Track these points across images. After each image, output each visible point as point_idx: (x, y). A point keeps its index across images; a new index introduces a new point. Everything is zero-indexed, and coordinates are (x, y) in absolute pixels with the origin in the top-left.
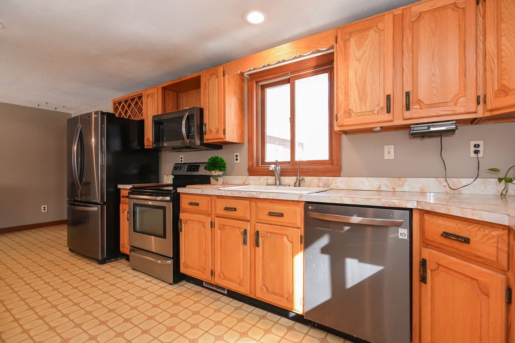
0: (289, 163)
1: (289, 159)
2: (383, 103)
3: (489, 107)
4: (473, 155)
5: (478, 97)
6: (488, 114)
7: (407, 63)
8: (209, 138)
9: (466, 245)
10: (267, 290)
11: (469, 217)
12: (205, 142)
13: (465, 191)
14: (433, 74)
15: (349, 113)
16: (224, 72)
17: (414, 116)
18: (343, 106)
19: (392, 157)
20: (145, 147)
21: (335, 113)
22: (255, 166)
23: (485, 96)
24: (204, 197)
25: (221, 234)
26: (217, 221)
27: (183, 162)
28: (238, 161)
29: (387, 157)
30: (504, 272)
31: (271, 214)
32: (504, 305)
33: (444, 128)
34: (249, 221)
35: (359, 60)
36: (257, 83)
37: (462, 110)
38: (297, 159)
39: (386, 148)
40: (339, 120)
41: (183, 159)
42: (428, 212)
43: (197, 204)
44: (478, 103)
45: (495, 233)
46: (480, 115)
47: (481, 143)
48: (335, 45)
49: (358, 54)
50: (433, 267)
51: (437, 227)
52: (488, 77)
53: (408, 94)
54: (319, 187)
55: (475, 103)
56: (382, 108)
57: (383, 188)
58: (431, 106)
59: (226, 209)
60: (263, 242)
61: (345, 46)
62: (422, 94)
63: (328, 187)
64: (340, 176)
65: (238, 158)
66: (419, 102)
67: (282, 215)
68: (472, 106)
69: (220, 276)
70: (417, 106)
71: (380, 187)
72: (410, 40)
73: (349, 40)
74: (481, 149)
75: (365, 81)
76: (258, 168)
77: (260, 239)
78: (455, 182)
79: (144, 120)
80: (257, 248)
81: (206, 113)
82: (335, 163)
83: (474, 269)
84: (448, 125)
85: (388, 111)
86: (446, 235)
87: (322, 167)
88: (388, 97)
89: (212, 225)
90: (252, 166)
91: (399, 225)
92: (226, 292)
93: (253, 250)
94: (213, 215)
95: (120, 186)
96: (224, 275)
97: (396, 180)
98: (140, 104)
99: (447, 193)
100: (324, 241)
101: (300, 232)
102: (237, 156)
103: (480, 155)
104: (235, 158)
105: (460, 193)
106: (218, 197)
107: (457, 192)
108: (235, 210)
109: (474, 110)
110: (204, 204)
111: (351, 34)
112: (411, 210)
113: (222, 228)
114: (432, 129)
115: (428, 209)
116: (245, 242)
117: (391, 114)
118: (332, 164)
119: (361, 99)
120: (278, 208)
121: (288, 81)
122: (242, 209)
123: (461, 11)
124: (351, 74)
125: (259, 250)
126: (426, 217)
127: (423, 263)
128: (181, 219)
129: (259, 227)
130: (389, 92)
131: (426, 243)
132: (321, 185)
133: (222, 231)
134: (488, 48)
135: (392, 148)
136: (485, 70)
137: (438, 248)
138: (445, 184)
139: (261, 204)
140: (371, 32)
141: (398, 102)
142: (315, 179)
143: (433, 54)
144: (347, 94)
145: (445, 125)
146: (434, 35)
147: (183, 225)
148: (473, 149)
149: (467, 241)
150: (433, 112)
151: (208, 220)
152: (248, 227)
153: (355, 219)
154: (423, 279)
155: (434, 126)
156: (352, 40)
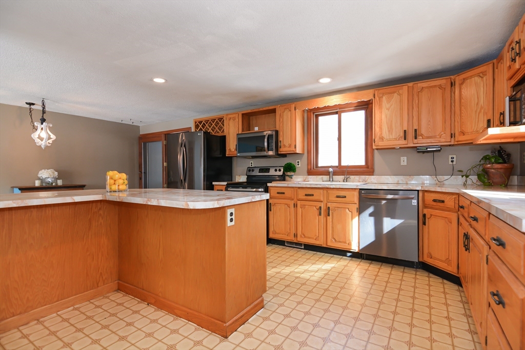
0: (337, 167)
1: (337, 165)
2: (402, 134)
3: (457, 140)
4: (450, 163)
5: (452, 134)
6: (456, 143)
7: (415, 113)
8: (283, 150)
9: (443, 203)
10: (335, 240)
11: (444, 191)
12: (279, 153)
13: (446, 182)
14: (429, 121)
15: (382, 139)
16: (295, 108)
17: (419, 142)
18: (379, 135)
19: (405, 164)
20: (227, 156)
21: (373, 138)
22: (312, 169)
23: (455, 134)
24: (289, 189)
25: (302, 211)
26: (299, 203)
27: (253, 166)
28: (300, 166)
29: (402, 164)
30: (457, 212)
31: (338, 197)
32: (457, 225)
33: (435, 149)
34: (322, 202)
35: (388, 109)
36: (313, 113)
37: (444, 140)
38: (343, 164)
39: (402, 158)
40: (376, 143)
41: (252, 164)
42: (426, 191)
43: (284, 193)
44: (452, 137)
45: (454, 197)
46: (452, 143)
47: (455, 156)
48: (373, 99)
49: (388, 106)
50: (429, 217)
51: (430, 198)
52: (456, 125)
53: (416, 130)
54: (359, 182)
55: (450, 137)
56: (402, 137)
57: (400, 182)
58: (428, 138)
59: (306, 195)
60: (333, 213)
61: (380, 100)
62: (423, 131)
63: (366, 182)
64: (373, 175)
65: (300, 163)
66: (422, 135)
67: (345, 197)
68: (449, 139)
69: (301, 236)
70: (421, 137)
71: (398, 181)
72: (417, 102)
73: (382, 97)
74: (455, 160)
75: (392, 121)
76: (314, 170)
77: (330, 211)
78: (440, 178)
79: (225, 136)
80: (328, 217)
81: (281, 134)
82: (370, 167)
83: (446, 214)
84: (437, 148)
85: (405, 139)
86: (435, 201)
87: (362, 169)
88: (405, 131)
89: (295, 206)
90: (311, 169)
91: (412, 198)
92: (303, 247)
93: (325, 219)
94: (295, 199)
95: (214, 183)
96: (304, 235)
97: (408, 177)
98: (220, 124)
99: (437, 184)
100: (371, 210)
101: (357, 206)
102: (298, 162)
103: (454, 163)
104: (297, 163)
105: (444, 184)
106: (299, 188)
107: (442, 183)
108: (313, 195)
109: (450, 141)
110: (288, 193)
111: (383, 94)
112: (418, 191)
113: (303, 206)
114: (428, 150)
115: (426, 189)
116: (320, 214)
117: (406, 141)
118: (368, 167)
119: (389, 131)
120: (342, 193)
121: (336, 113)
122: (318, 195)
123: (443, 89)
124: (383, 116)
125: (330, 218)
126: (426, 194)
127: (424, 216)
128: (270, 203)
129: (329, 205)
130: (406, 129)
131: (425, 206)
132: (361, 180)
133: (303, 209)
134: (456, 111)
135: (405, 158)
136: (455, 121)
137: (431, 208)
138: (436, 179)
139: (330, 191)
140: (396, 94)
141: (411, 135)
142: (357, 177)
143: (429, 110)
144: (381, 128)
145: (435, 148)
146: (429, 100)
147: (272, 207)
148: (450, 160)
149: (443, 202)
150: (428, 140)
151: (292, 203)
152: (322, 205)
153: (390, 197)
154: (424, 223)
155: (430, 148)
156: (384, 97)
